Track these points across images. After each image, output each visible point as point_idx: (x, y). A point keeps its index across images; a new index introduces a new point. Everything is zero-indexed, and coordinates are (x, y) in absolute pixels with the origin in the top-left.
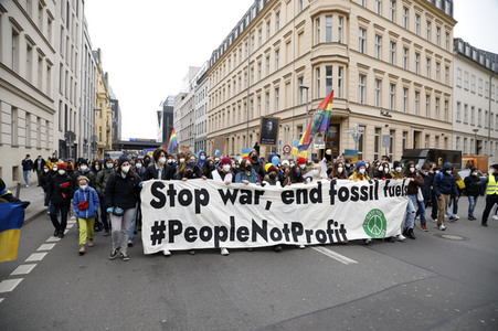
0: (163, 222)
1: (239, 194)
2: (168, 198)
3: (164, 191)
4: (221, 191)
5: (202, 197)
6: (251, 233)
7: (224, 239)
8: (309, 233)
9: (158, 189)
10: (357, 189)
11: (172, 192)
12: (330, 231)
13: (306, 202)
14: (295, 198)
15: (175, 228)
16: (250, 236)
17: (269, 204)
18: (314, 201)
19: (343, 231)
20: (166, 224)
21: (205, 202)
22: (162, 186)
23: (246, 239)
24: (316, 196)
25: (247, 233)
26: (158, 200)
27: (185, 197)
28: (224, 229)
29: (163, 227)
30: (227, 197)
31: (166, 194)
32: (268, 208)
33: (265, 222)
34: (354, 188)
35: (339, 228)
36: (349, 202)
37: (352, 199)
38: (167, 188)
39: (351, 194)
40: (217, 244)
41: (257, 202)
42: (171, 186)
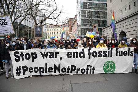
0: (20, 67)
1: (49, 54)
2: (21, 57)
3: (19, 55)
4: (41, 53)
5: (34, 55)
6: (54, 69)
7: (43, 72)
8: (78, 70)
9: (17, 54)
10: (101, 52)
11: (22, 55)
12: (88, 69)
13: (77, 57)
14: (73, 56)
15: (25, 69)
16: (53, 70)
17: (61, 58)
18: (81, 57)
19: (94, 69)
20: (21, 67)
21: (36, 57)
22: (18, 53)
23: (52, 72)
24: (82, 55)
25: (52, 69)
26: (17, 59)
27: (28, 56)
28: (43, 68)
29: (20, 69)
30: (44, 55)
31: (20, 56)
32: (61, 59)
33: (59, 65)
34: (100, 52)
35: (92, 68)
36: (97, 58)
37: (99, 56)
38: (20, 53)
39: (98, 54)
40: (40, 74)
41: (56, 57)
42: (22, 53)
